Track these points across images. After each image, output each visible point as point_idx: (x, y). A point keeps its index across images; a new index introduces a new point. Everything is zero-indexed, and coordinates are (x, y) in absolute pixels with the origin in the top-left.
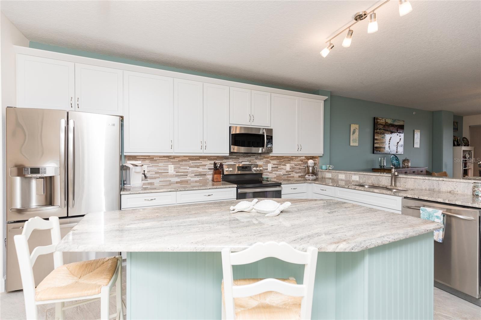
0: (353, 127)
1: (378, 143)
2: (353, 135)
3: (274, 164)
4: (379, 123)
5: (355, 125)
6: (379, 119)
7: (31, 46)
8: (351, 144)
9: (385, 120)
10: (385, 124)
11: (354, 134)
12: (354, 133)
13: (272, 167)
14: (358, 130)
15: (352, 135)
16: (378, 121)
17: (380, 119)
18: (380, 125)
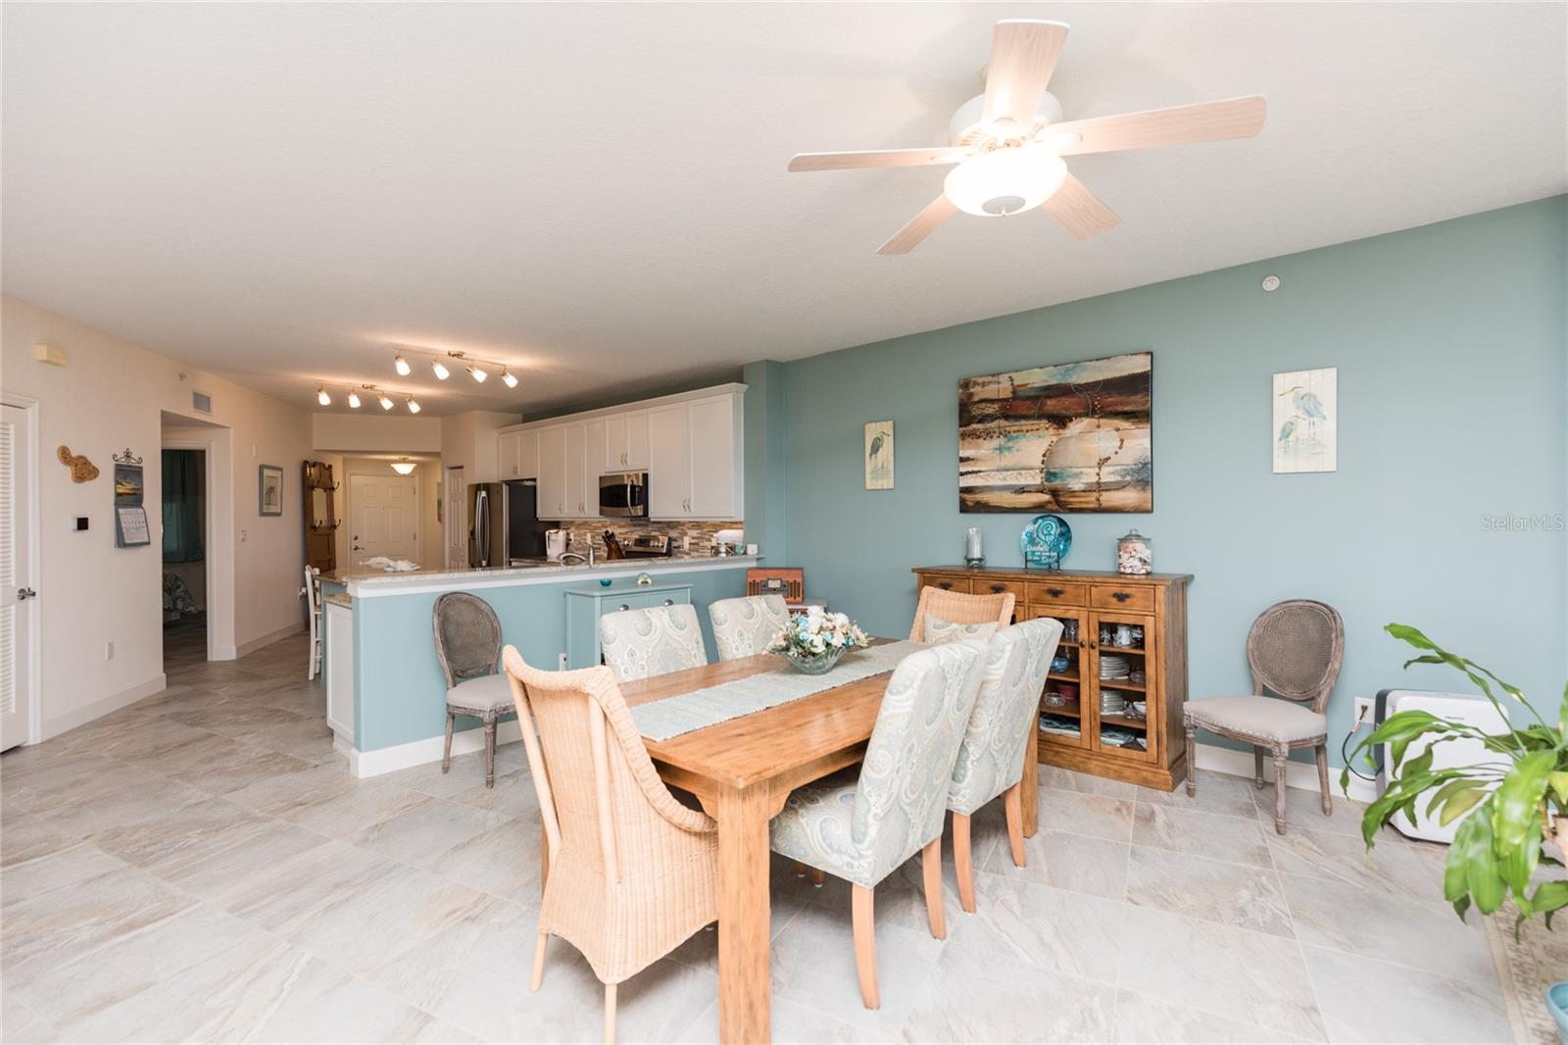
0: (872, 431)
1: (979, 471)
2: (873, 456)
3: (693, 538)
4: (976, 399)
5: (878, 424)
6: (976, 384)
7: (524, 421)
8: (870, 484)
9: (1011, 379)
10: (1014, 392)
11: (876, 453)
12: (875, 449)
13: (690, 544)
14: (891, 439)
15: (871, 455)
16: (972, 390)
17: (980, 380)
18: (983, 405)
